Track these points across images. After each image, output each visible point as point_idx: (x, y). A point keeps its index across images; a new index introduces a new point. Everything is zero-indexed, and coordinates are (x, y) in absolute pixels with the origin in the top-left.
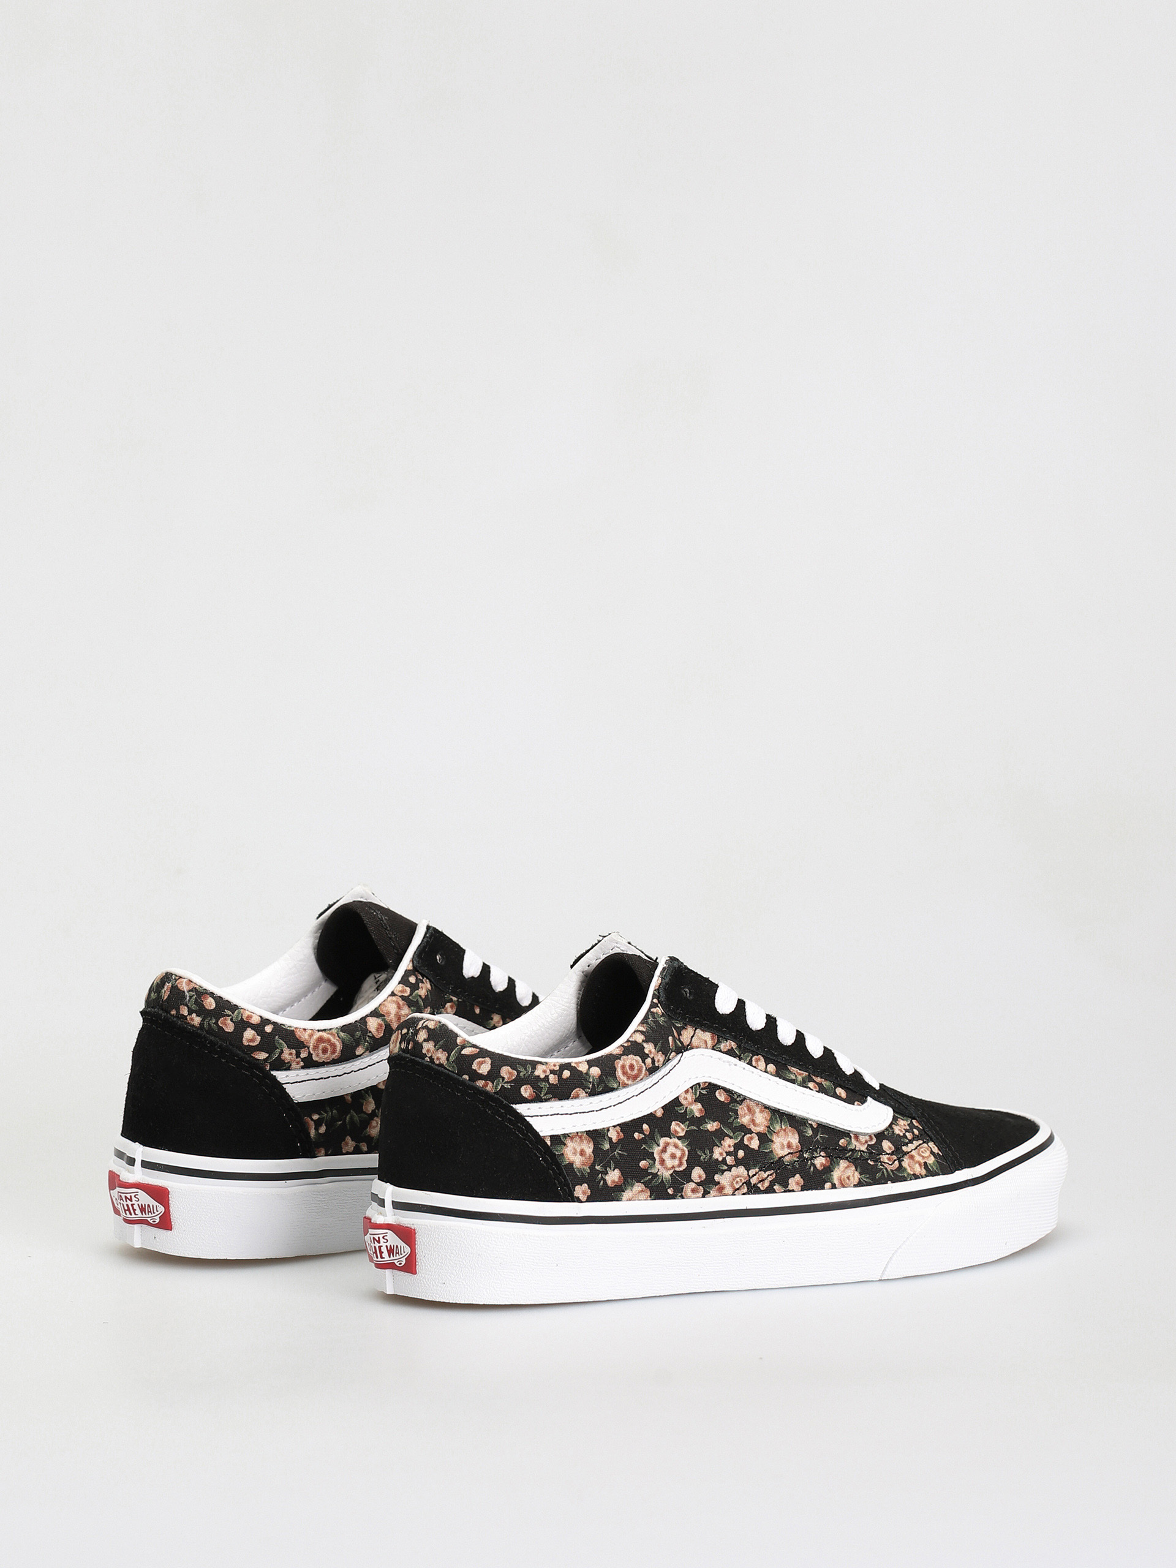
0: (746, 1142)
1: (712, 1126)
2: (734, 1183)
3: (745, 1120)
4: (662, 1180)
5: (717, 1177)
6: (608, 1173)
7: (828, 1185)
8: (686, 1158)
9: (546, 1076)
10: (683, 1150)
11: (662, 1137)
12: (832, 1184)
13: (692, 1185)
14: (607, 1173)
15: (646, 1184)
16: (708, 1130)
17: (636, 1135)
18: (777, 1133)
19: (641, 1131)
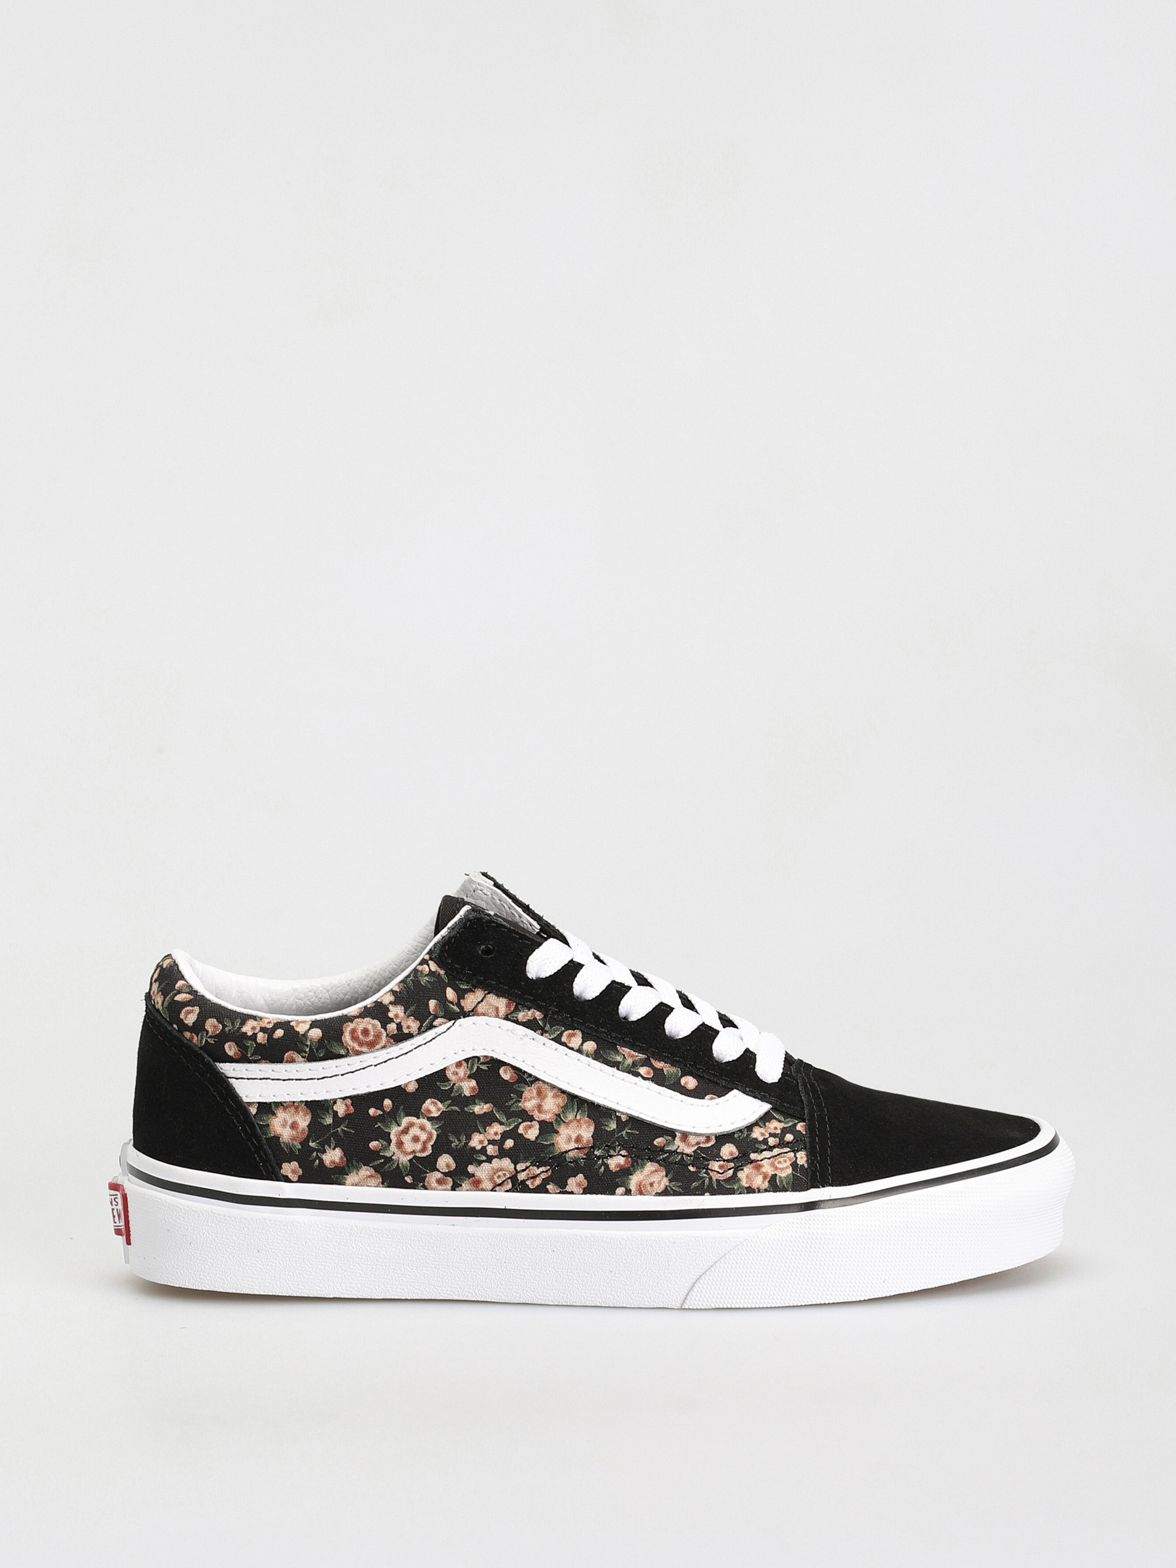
2: (495, 1177)
4: (398, 1164)
5: (471, 1169)
6: (326, 1152)
7: (620, 1190)
8: (432, 1143)
9: (254, 1033)
11: (407, 1116)
12: (626, 1189)
13: (438, 1175)
14: (324, 1152)
15: (377, 1169)
16: (474, 1112)
17: (372, 1111)
18: (567, 1124)
19: (380, 1106)
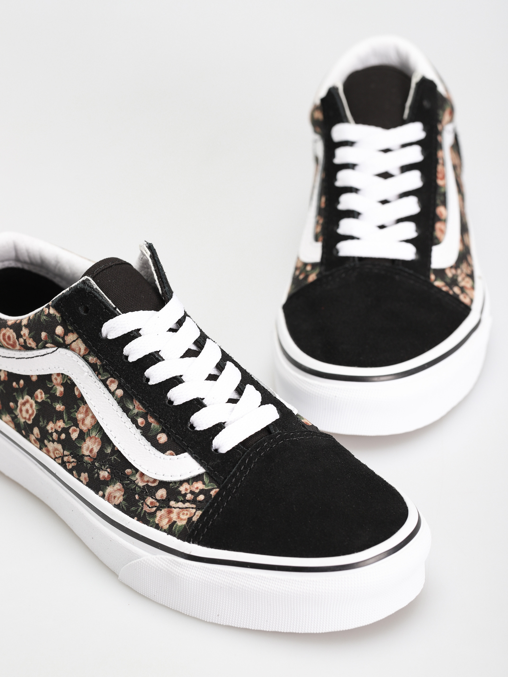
0: (70, 431)
1: (59, 407)
3: (80, 416)
10: (33, 411)
18: (91, 438)
